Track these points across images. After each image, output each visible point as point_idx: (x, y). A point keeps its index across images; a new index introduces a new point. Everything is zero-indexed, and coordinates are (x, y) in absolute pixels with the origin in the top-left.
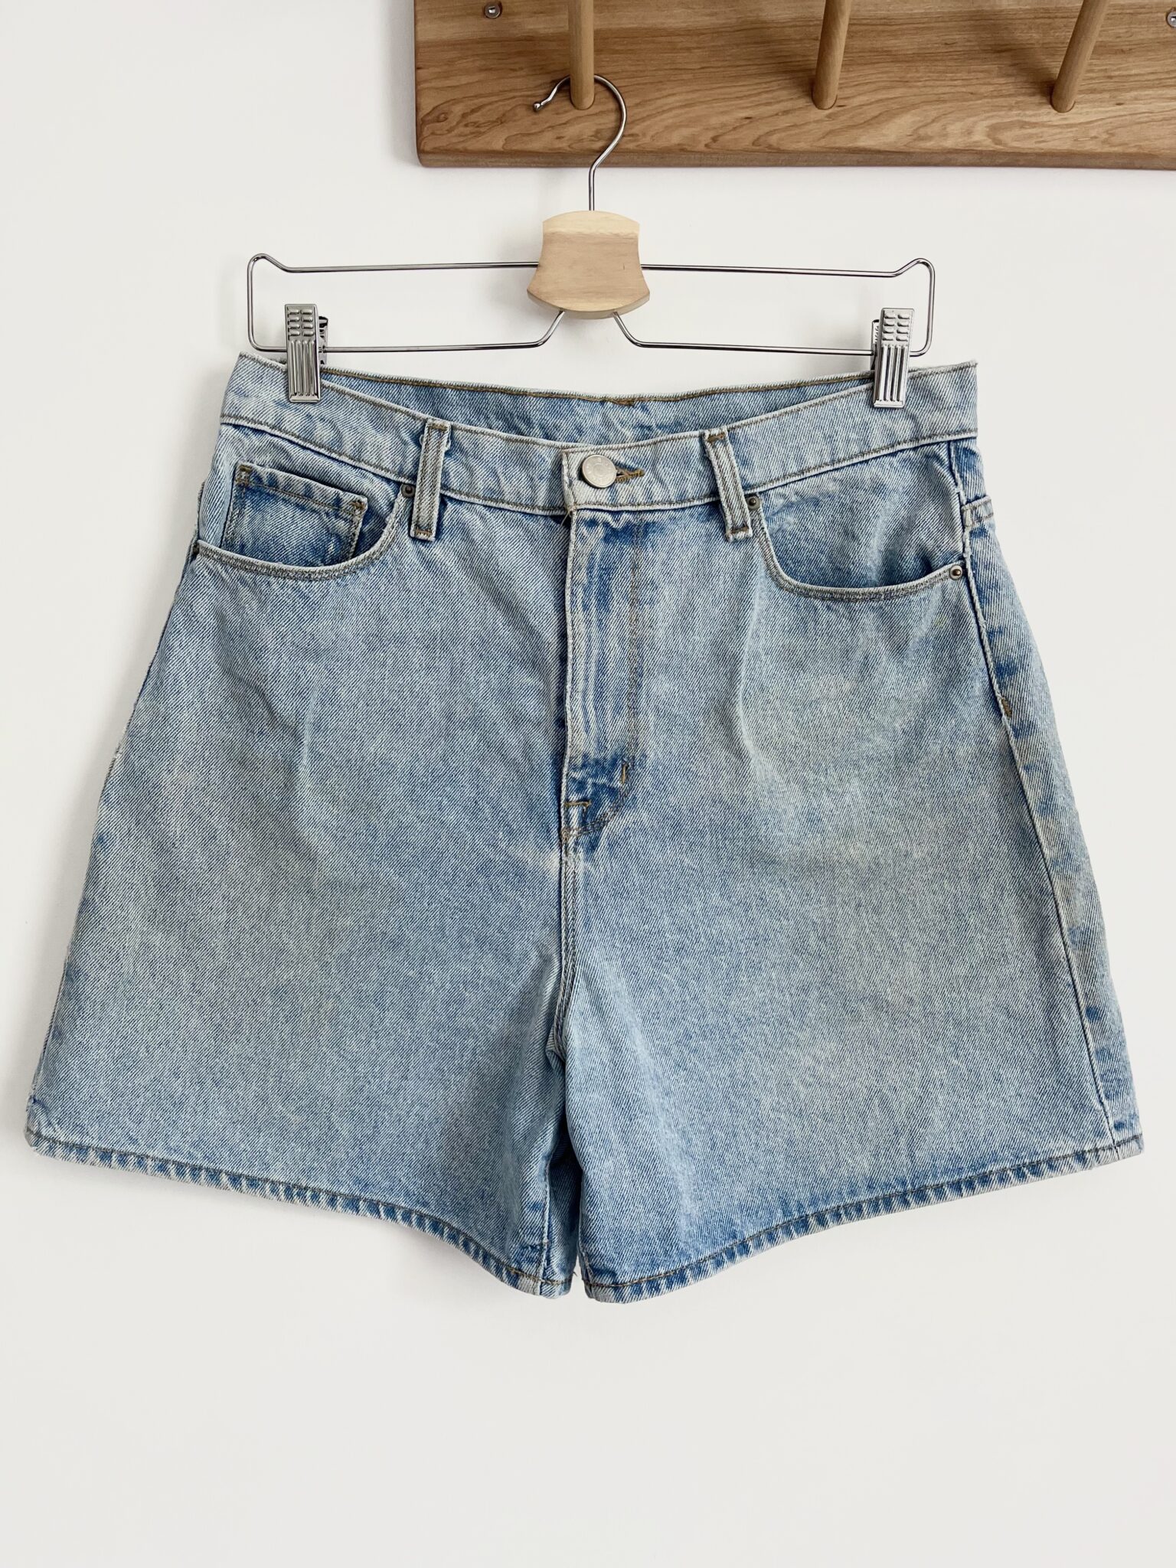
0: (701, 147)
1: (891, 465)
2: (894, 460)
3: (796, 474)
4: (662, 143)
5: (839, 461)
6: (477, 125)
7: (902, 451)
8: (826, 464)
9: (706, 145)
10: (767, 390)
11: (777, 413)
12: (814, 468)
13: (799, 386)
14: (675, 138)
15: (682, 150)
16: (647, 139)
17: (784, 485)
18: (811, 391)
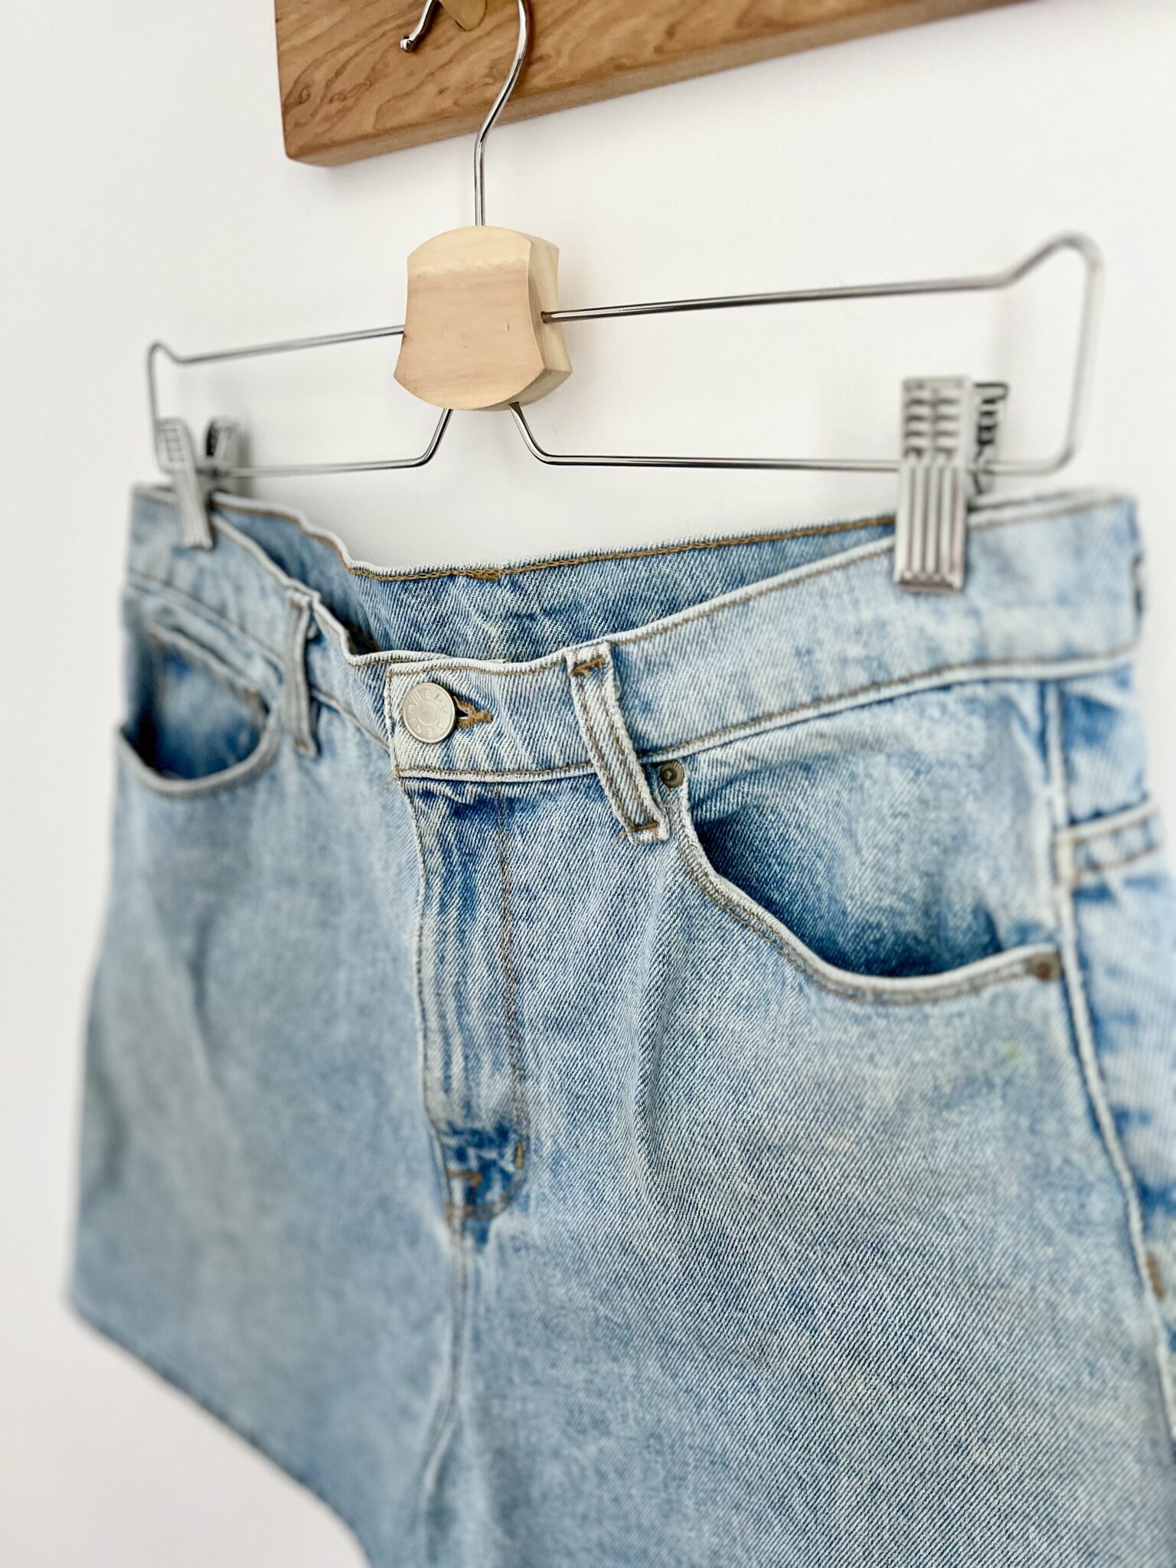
0: (648, 54)
1: (943, 708)
2: (949, 698)
3: (744, 725)
4: (588, 62)
5: (830, 699)
6: (343, 97)
7: (962, 684)
8: (803, 706)
9: (658, 49)
10: (722, 545)
11: (706, 606)
12: (781, 714)
13: (774, 539)
14: (606, 47)
15: (620, 68)
16: (562, 62)
17: (726, 744)
18: (794, 548)
